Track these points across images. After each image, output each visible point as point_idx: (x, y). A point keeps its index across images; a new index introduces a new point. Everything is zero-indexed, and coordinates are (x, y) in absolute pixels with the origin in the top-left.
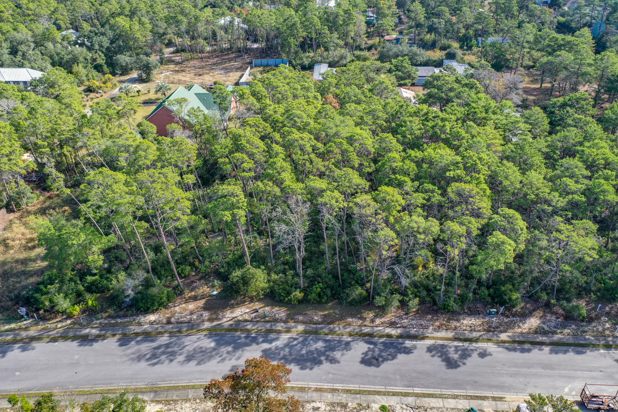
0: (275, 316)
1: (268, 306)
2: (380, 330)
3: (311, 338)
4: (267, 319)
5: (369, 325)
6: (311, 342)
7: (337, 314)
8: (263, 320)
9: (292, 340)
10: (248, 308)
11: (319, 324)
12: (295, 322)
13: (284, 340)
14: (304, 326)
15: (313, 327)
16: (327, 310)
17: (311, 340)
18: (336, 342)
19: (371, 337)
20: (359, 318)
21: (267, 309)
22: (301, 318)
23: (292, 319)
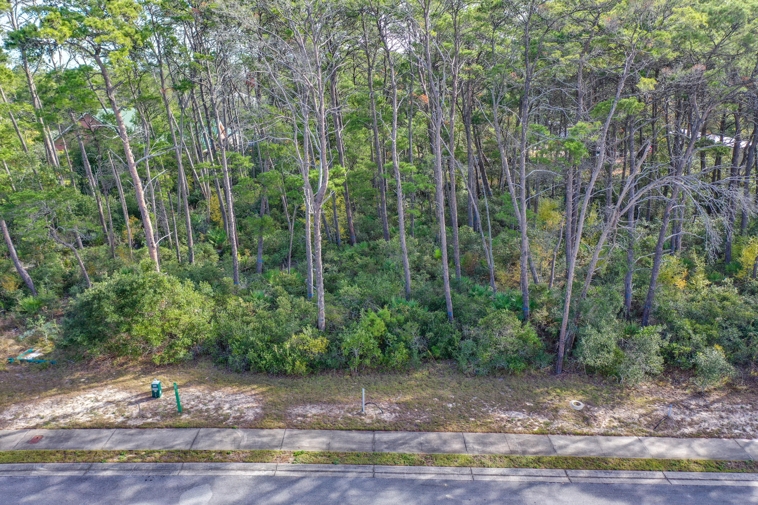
0: (218, 408)
1: (200, 383)
2: (626, 446)
3: (351, 475)
4: (185, 417)
5: (573, 429)
6: (353, 492)
7: (449, 401)
8: (169, 422)
9: (267, 487)
10: (125, 389)
11: (386, 430)
12: (291, 426)
13: (233, 488)
14: (324, 439)
15: (361, 442)
16: (409, 389)
17: (353, 484)
18: (458, 492)
19: (599, 468)
20: (531, 411)
21: (194, 391)
22: (313, 411)
23: (279, 418)
